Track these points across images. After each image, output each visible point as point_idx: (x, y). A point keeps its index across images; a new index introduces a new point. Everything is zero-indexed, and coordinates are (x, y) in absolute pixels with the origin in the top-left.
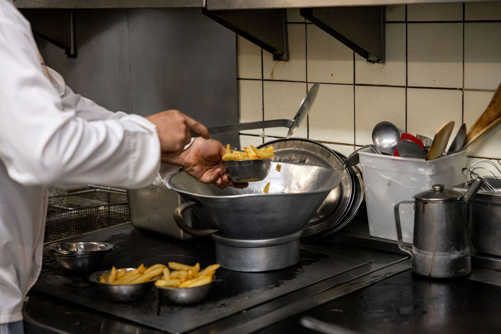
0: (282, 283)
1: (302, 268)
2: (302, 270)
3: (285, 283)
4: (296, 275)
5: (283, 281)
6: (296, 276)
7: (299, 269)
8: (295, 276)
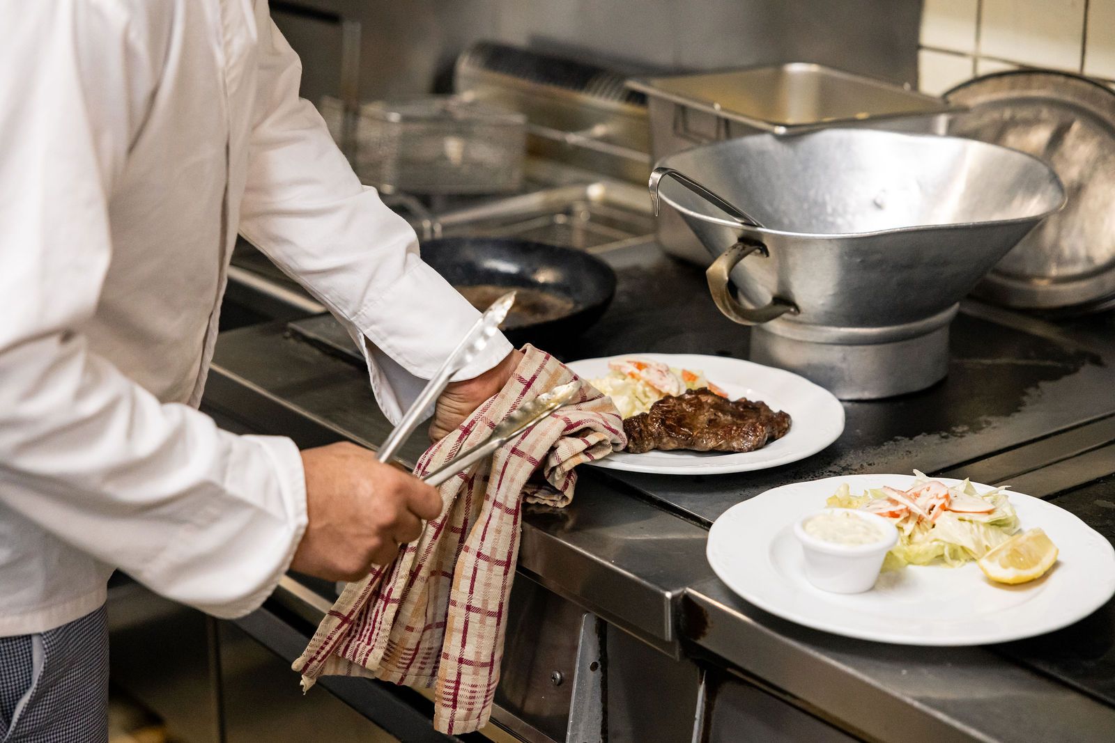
0: (988, 423)
1: (1037, 387)
2: (1038, 392)
3: (994, 425)
4: (1022, 404)
5: (989, 419)
6: (1023, 408)
7: (1031, 391)
8: (1019, 408)
